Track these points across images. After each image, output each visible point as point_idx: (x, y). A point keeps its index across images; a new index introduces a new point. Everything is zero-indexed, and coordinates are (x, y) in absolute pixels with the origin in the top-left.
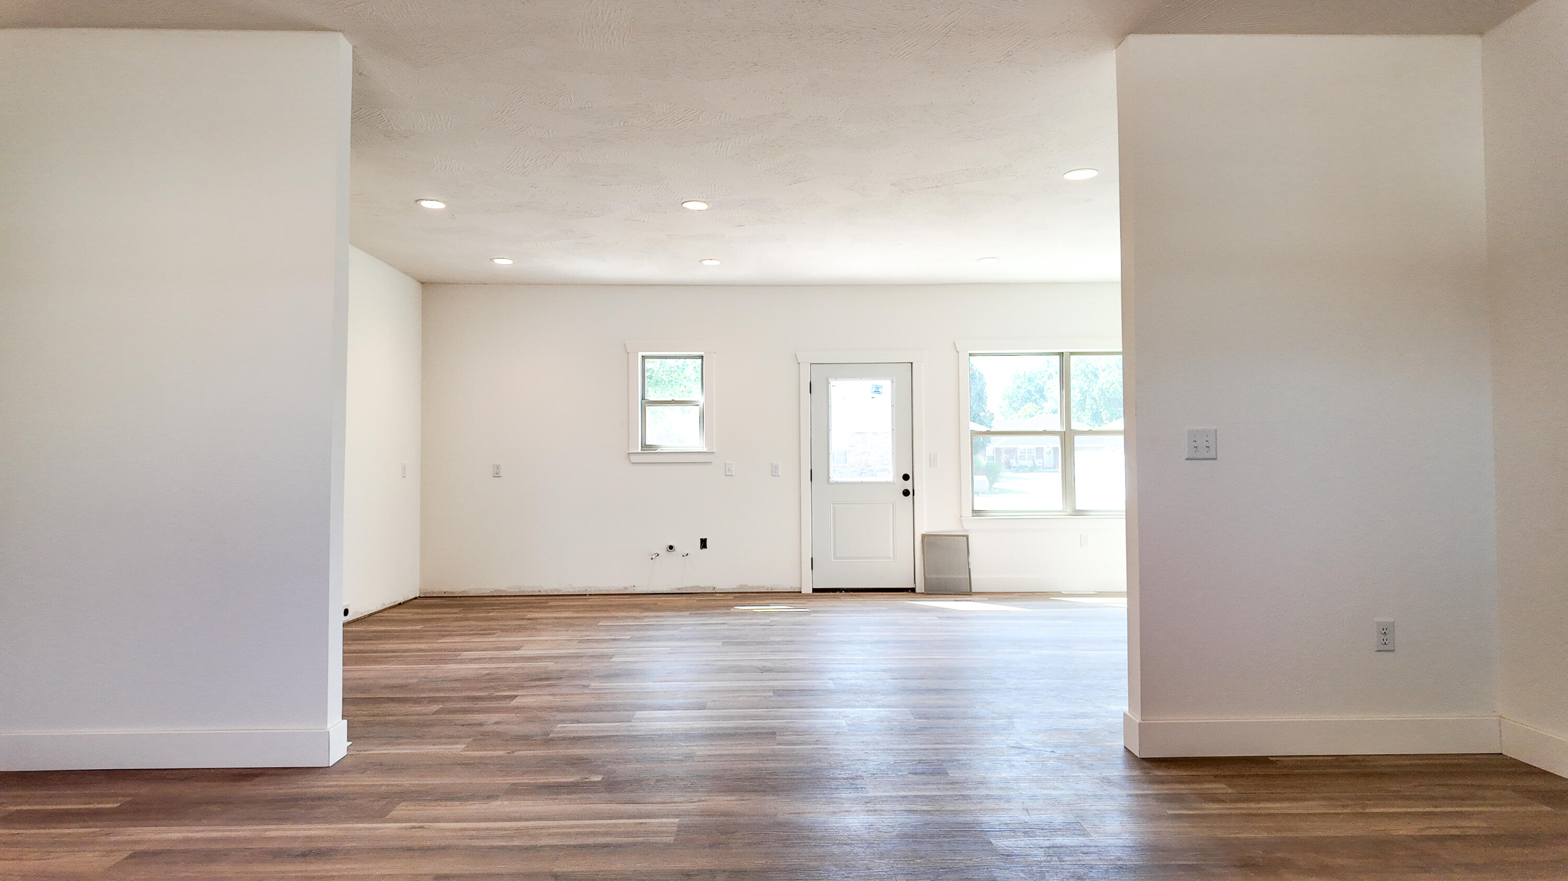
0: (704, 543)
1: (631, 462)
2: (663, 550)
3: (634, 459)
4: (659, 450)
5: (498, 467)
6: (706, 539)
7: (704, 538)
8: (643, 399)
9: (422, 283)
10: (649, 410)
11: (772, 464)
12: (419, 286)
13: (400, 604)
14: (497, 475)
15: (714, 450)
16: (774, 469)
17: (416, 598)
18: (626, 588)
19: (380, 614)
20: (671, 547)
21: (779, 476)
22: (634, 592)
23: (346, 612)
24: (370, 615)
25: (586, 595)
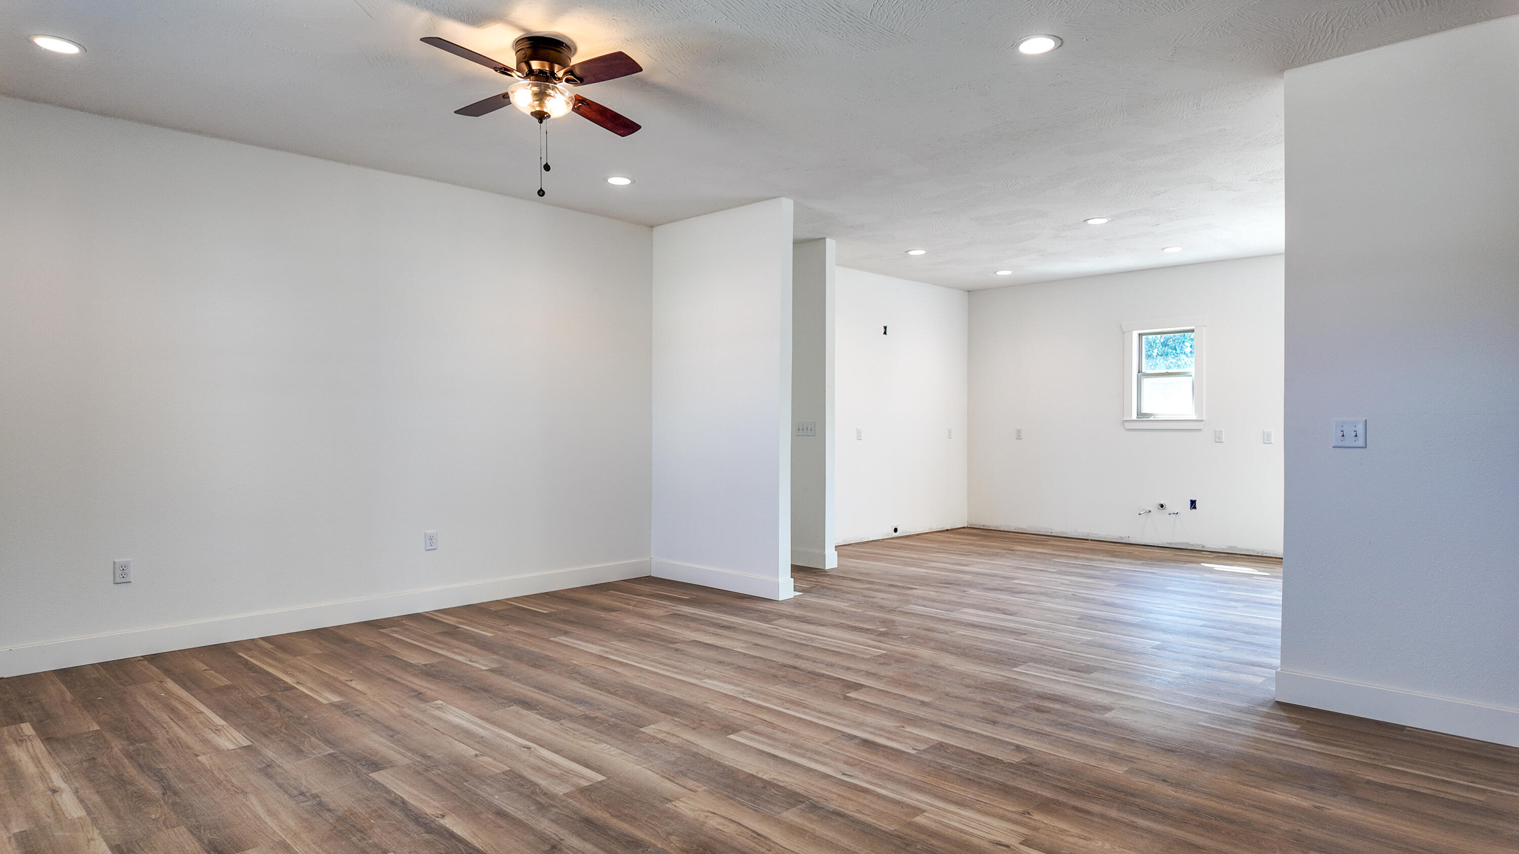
0: (1193, 504)
1: (1124, 427)
2: (1154, 507)
3: (1128, 426)
4: (1152, 418)
5: (1019, 431)
6: (1195, 501)
7: (1193, 499)
8: (1139, 372)
9: (968, 291)
10: (1146, 382)
11: (1264, 432)
12: (967, 293)
13: (947, 530)
14: (1019, 437)
15: (1204, 418)
16: (1265, 437)
17: (964, 528)
18: (1121, 538)
19: (926, 535)
20: (1162, 506)
21: (1271, 443)
22: (1128, 542)
23: (896, 530)
24: (918, 535)
25: (1088, 540)
